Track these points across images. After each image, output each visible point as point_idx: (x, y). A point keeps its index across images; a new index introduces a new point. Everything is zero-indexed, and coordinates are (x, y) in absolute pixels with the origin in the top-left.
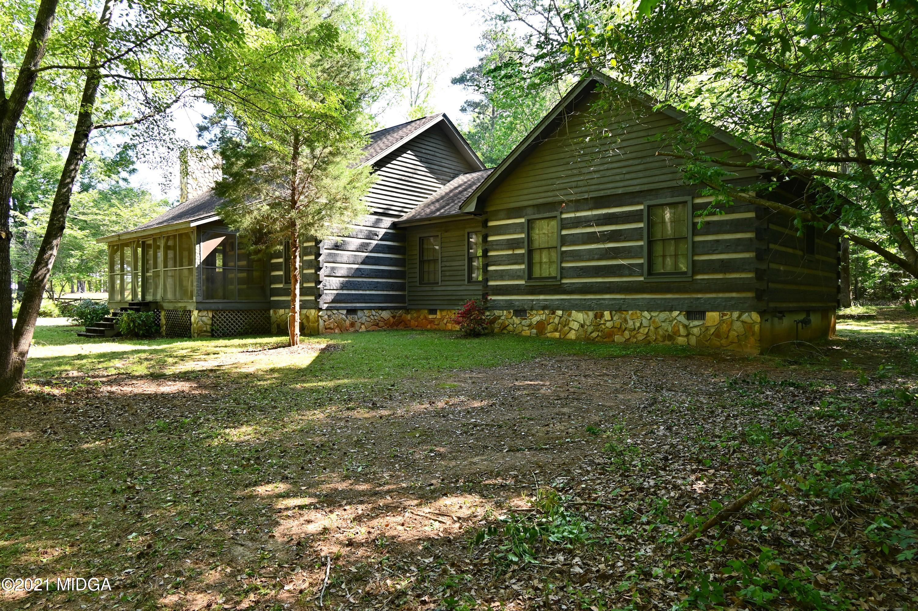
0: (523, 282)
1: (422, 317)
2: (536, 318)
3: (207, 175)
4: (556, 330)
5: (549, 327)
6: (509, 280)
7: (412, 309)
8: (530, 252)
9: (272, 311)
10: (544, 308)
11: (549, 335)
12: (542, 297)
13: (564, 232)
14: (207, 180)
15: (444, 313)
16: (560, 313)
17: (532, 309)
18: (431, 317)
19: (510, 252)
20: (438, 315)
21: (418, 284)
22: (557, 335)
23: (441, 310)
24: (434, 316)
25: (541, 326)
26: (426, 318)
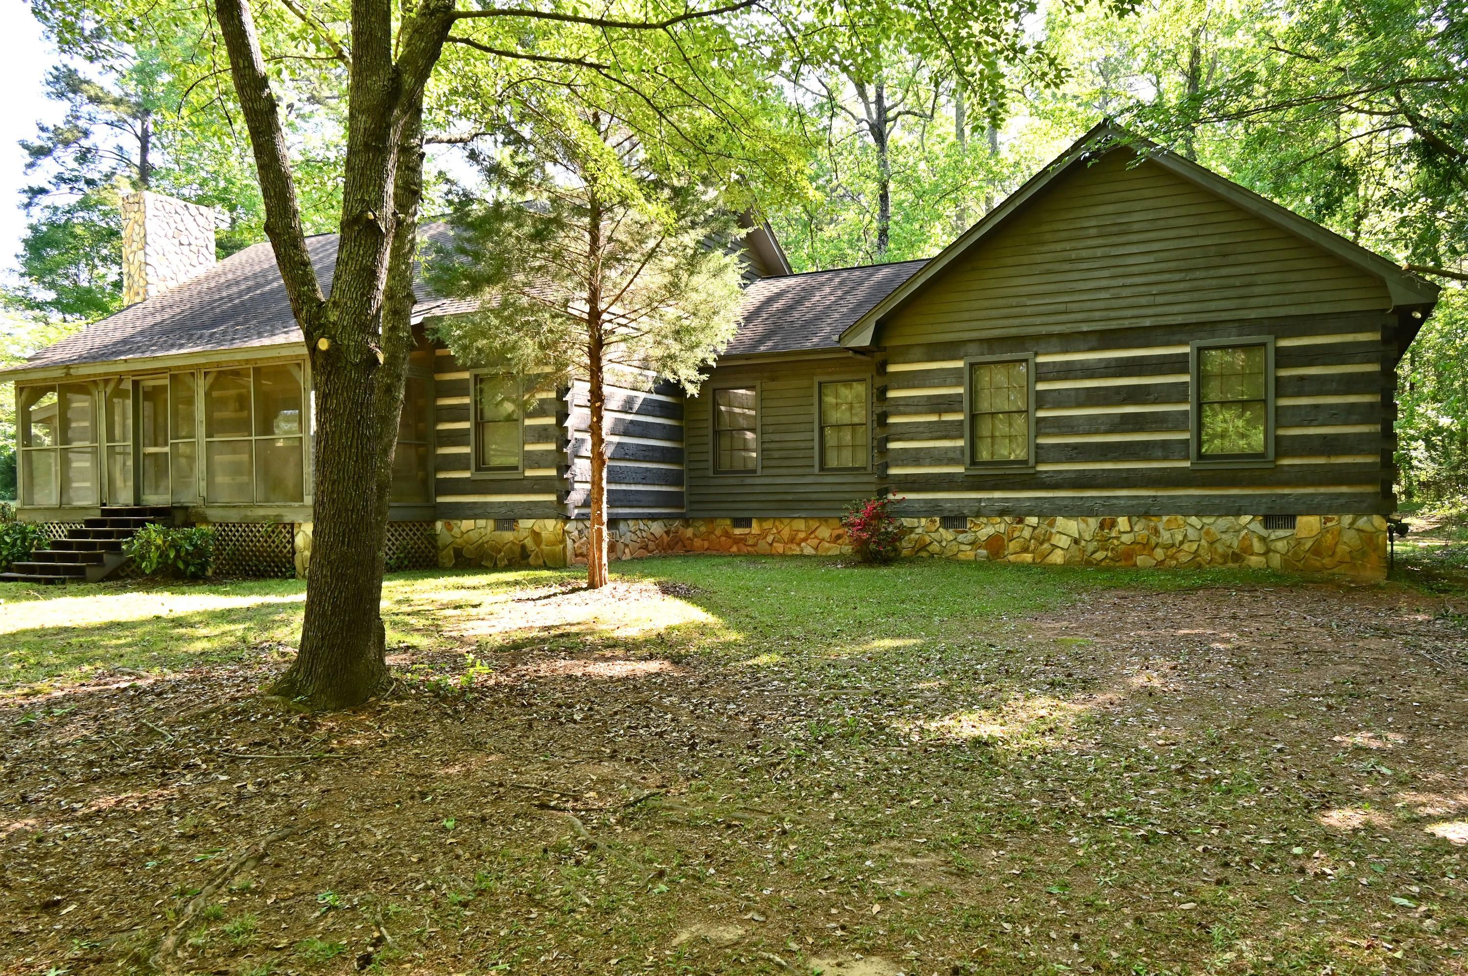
0: (960, 470)
1: (718, 532)
2: (986, 530)
3: (185, 249)
4: (1025, 550)
5: (1012, 546)
6: (931, 465)
7: (694, 519)
8: (974, 418)
9: (439, 525)
10: (1002, 513)
11: (1012, 558)
12: (997, 495)
13: (1041, 387)
14: (185, 260)
15: (767, 525)
16: (1033, 520)
17: (978, 515)
18: (738, 531)
19: (934, 418)
20: (755, 528)
21: (711, 474)
22: (1028, 557)
23: (761, 519)
24: (747, 531)
25: (996, 545)
26: (727, 534)
